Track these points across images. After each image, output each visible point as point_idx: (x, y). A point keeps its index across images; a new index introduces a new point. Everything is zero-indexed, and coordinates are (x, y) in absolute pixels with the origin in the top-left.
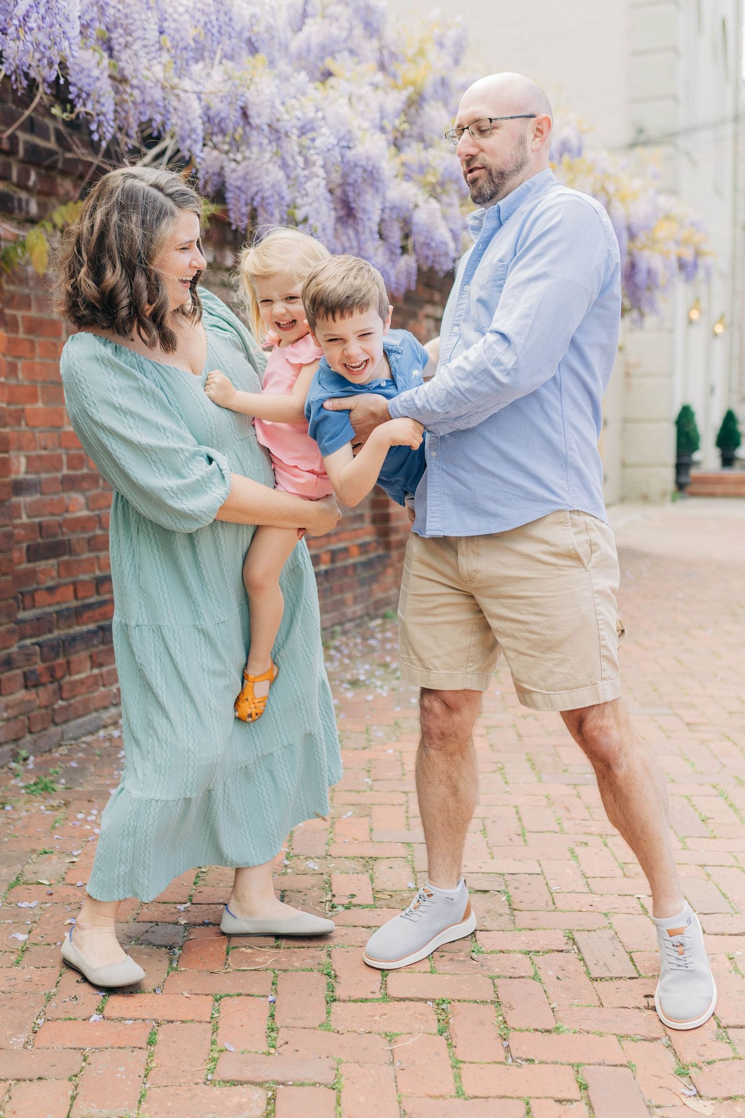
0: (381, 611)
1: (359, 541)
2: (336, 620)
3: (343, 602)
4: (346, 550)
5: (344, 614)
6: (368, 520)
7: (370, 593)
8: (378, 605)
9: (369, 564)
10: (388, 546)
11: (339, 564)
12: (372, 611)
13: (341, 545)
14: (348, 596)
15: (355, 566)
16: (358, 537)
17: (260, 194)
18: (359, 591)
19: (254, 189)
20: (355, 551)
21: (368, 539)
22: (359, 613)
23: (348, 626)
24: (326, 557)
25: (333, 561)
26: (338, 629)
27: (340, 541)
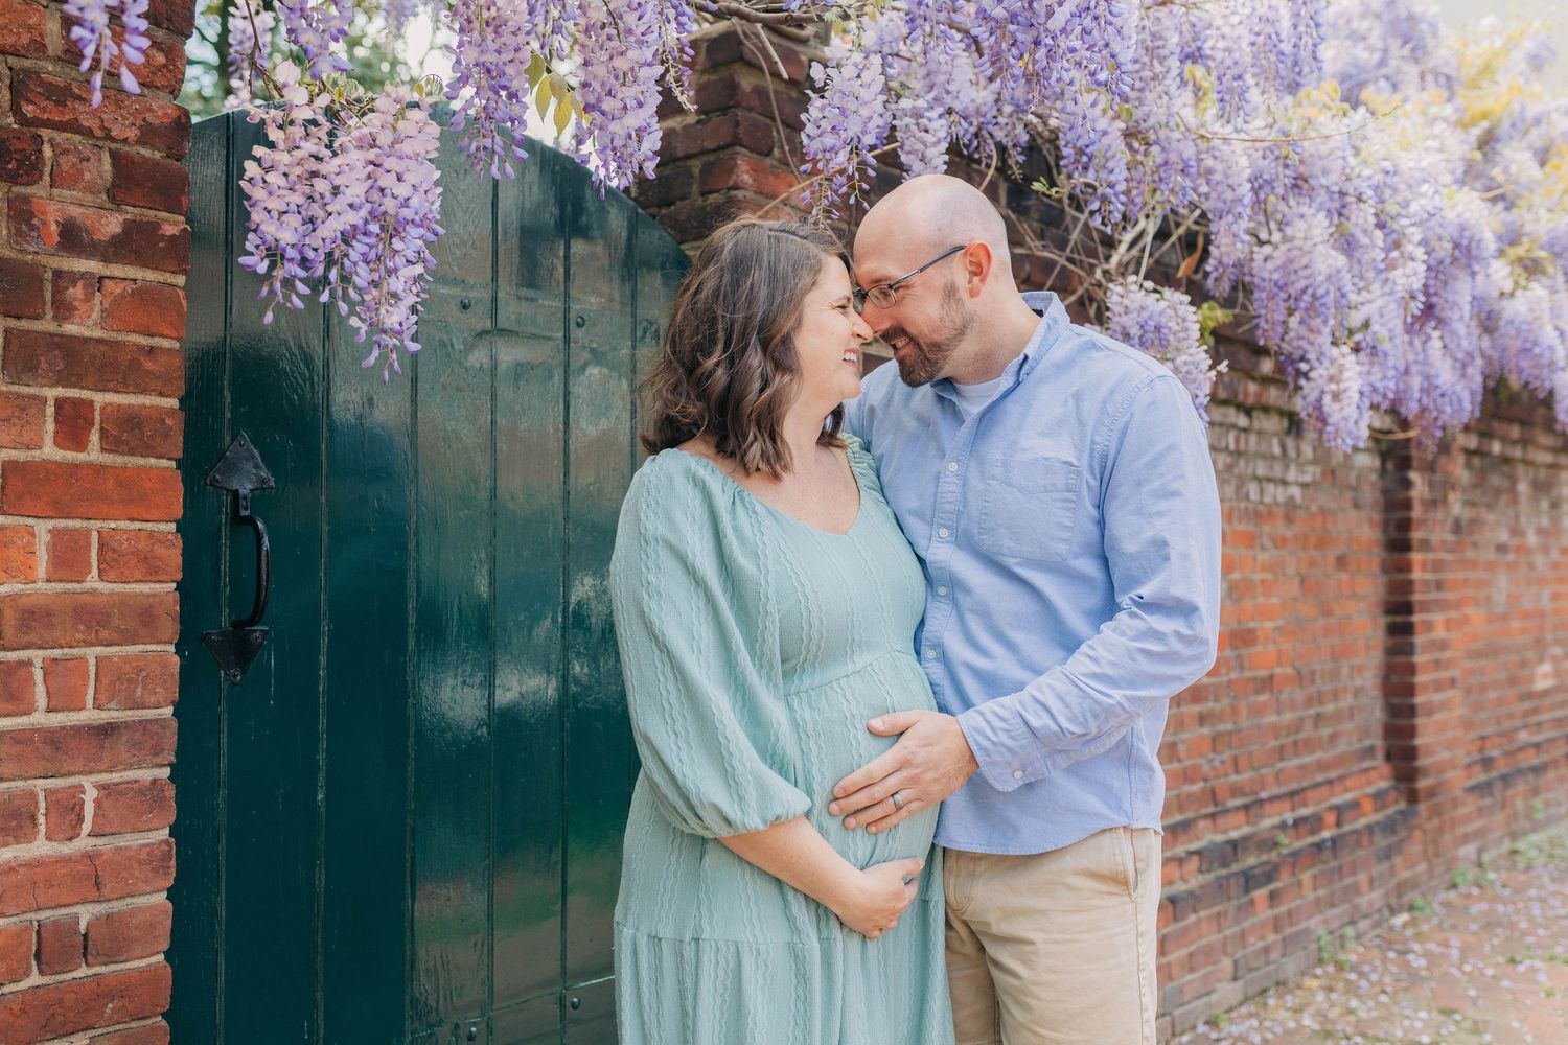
0: (1407, 898)
1: (1370, 790)
2: (1347, 919)
3: (1355, 890)
4: (1355, 805)
5: (1355, 908)
6: (1380, 755)
7: (1392, 871)
8: (1401, 888)
9: (1389, 826)
10: (1413, 797)
11: (1347, 828)
12: (1393, 901)
13: (1348, 797)
14: (1362, 877)
15: (1370, 828)
16: (1369, 783)
17: (1310, 291)
18: (1378, 869)
19: (1301, 284)
20: (1368, 805)
21: (1383, 784)
22: (1376, 906)
23: (1363, 925)
24: (1330, 818)
25: (1338, 824)
26: (1350, 931)
27: (1346, 790)
